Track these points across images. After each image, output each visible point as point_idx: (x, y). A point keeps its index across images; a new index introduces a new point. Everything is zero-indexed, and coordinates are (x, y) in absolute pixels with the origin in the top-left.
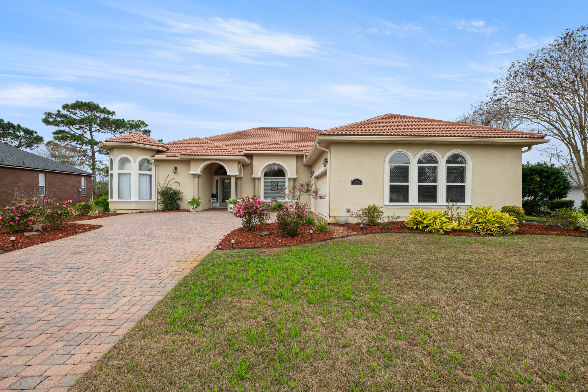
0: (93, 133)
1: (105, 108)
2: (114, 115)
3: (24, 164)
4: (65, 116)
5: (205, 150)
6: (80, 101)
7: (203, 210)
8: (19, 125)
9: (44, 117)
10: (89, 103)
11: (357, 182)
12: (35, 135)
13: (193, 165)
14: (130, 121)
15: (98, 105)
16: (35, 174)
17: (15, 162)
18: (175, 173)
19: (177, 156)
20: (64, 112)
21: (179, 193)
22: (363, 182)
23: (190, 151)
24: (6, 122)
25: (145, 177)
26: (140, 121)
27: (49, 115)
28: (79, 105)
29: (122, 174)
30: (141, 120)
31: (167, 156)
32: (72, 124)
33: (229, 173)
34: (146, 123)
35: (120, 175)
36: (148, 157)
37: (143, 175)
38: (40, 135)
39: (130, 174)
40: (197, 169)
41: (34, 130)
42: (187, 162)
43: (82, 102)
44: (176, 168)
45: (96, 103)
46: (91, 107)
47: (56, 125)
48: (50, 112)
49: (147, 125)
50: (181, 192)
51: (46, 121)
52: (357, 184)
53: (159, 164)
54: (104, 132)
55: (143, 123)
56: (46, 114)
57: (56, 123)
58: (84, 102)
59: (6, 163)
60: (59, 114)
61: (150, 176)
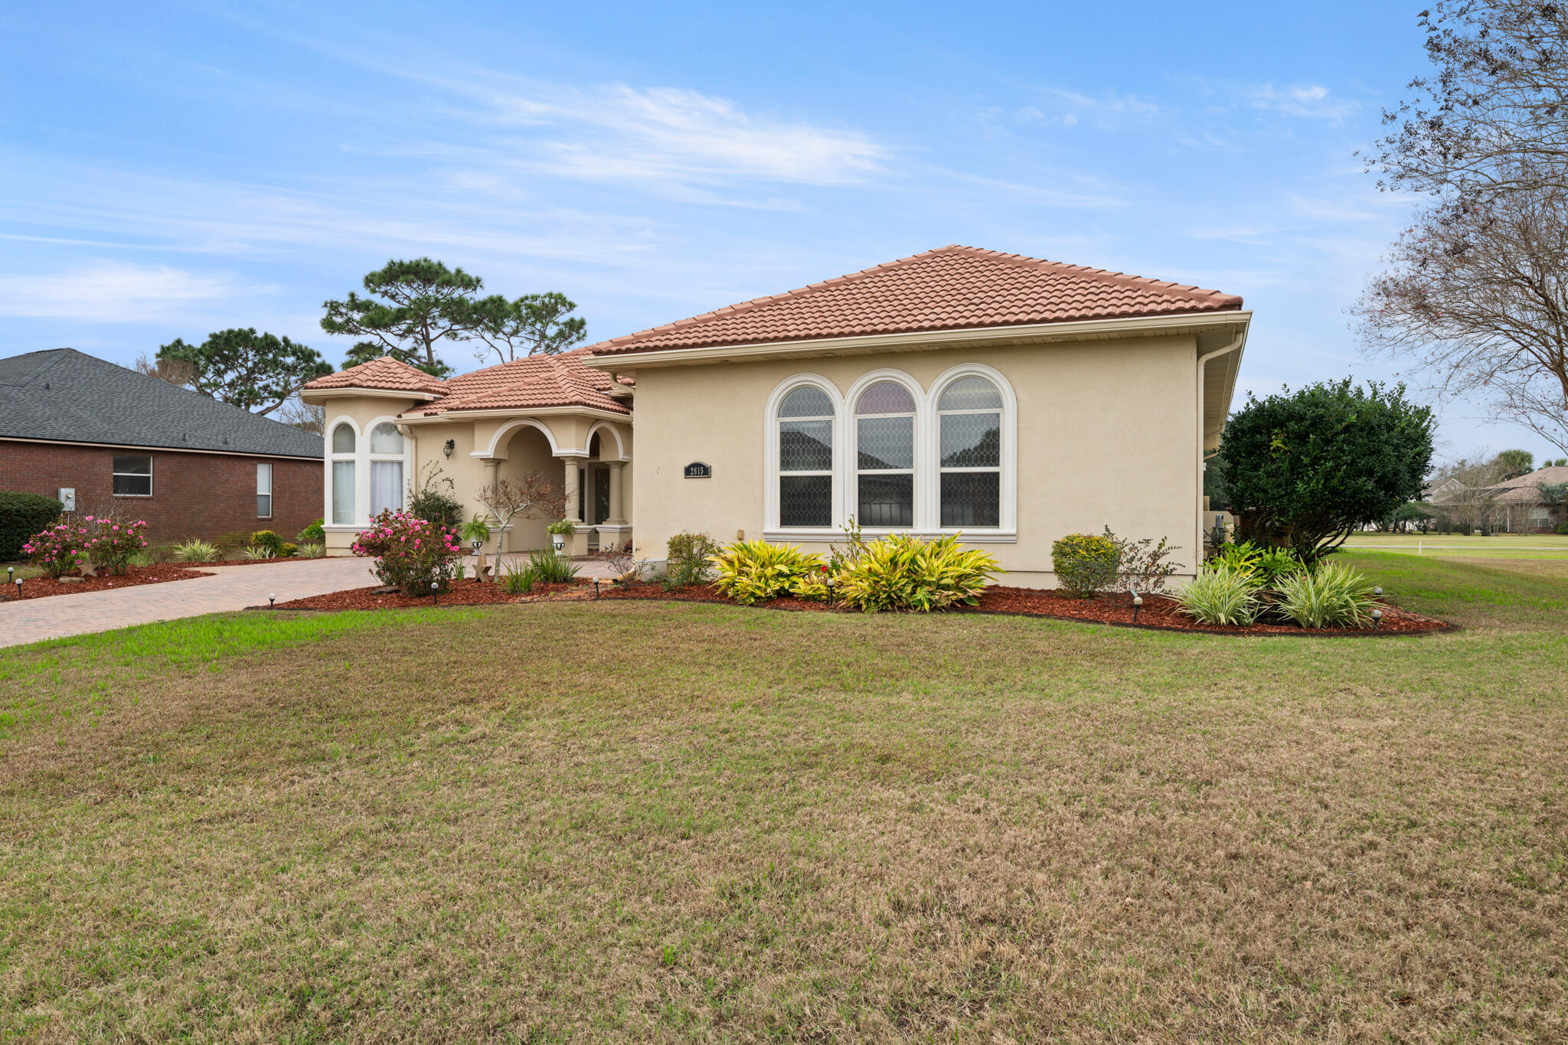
0: (433, 345)
1: (459, 271)
2: (479, 288)
3: (226, 443)
4: (365, 306)
5: (512, 393)
6: (397, 260)
7: (509, 553)
8: (285, 340)
9: (324, 313)
10: (418, 264)
11: (697, 471)
12: (318, 360)
13: (480, 435)
14: (527, 298)
15: (440, 265)
16: (249, 467)
17: (209, 439)
18: (448, 455)
19: (436, 414)
20: (364, 295)
21: (455, 507)
22: (714, 472)
23: (473, 397)
24: (260, 334)
25: (388, 467)
26: (550, 295)
27: (334, 307)
28: (395, 273)
29: (340, 462)
30: (555, 292)
31: (426, 415)
32: (386, 327)
33: (556, 451)
34: (569, 299)
35: (339, 466)
36: (390, 418)
37: (384, 462)
38: (328, 362)
39: (353, 462)
40: (487, 444)
41: (316, 349)
42: (468, 426)
43: (401, 264)
44: (451, 445)
45: (435, 260)
46: (424, 273)
47: (350, 332)
48: (334, 299)
49: (572, 306)
50: (459, 503)
51: (329, 325)
52: (697, 475)
53: (419, 434)
54: (468, 338)
55: (561, 299)
56: (326, 306)
57: (348, 328)
58: (406, 261)
59: (190, 444)
60: (355, 304)
61: (400, 464)
